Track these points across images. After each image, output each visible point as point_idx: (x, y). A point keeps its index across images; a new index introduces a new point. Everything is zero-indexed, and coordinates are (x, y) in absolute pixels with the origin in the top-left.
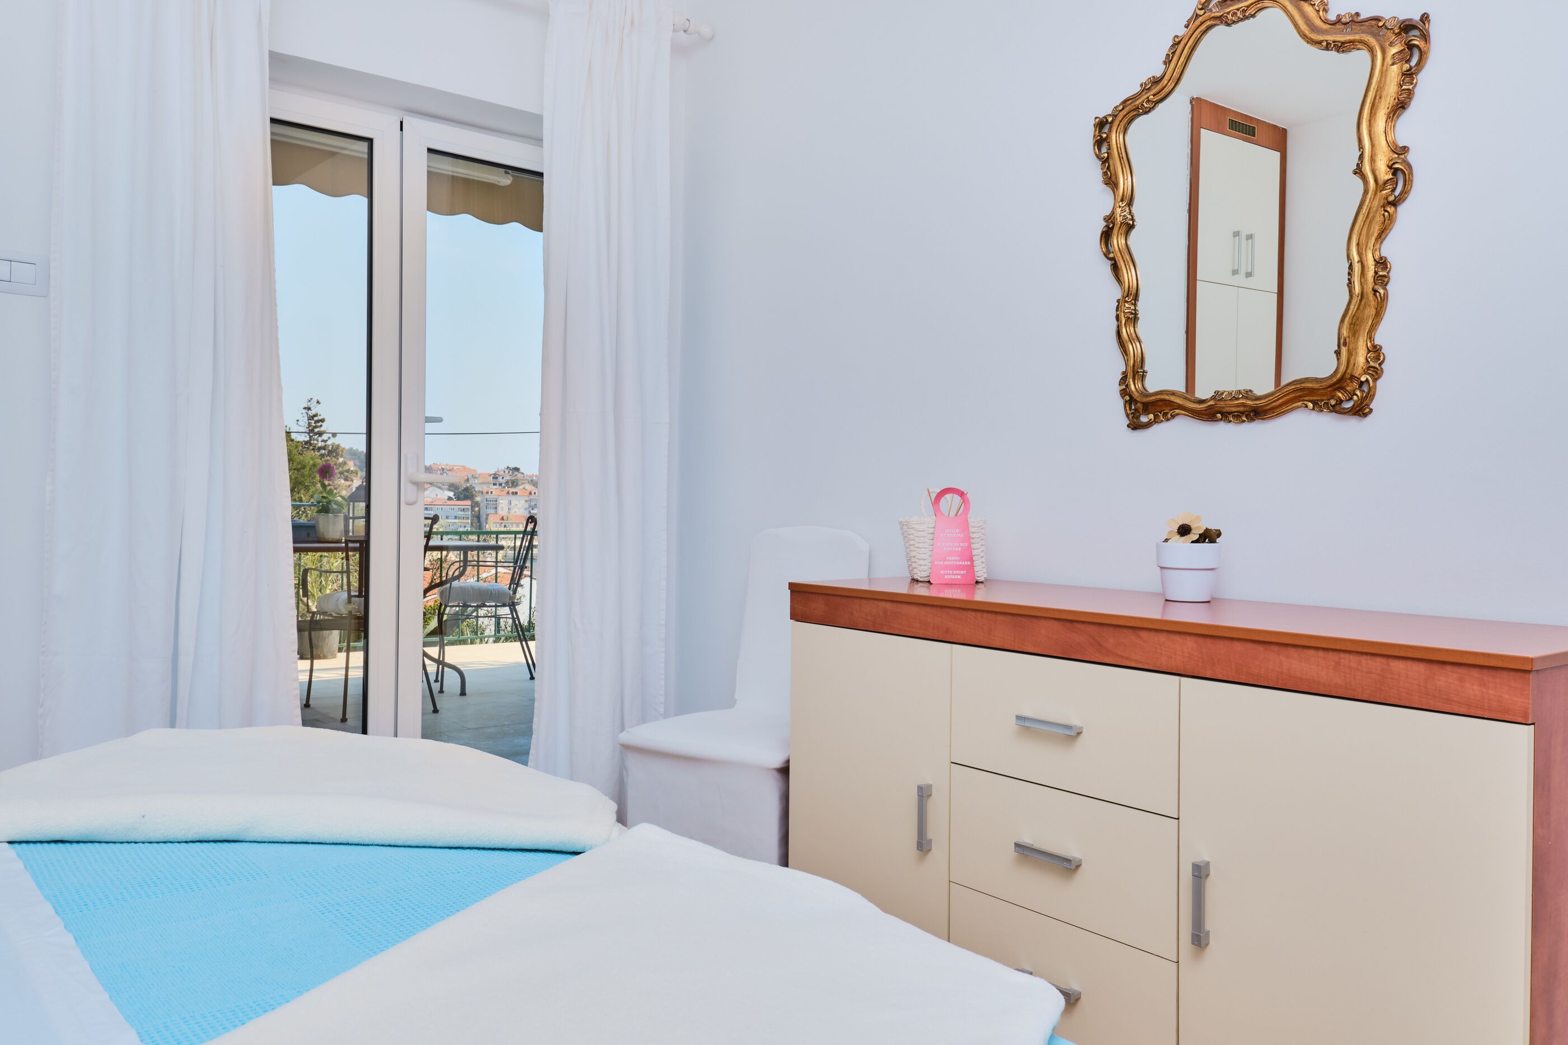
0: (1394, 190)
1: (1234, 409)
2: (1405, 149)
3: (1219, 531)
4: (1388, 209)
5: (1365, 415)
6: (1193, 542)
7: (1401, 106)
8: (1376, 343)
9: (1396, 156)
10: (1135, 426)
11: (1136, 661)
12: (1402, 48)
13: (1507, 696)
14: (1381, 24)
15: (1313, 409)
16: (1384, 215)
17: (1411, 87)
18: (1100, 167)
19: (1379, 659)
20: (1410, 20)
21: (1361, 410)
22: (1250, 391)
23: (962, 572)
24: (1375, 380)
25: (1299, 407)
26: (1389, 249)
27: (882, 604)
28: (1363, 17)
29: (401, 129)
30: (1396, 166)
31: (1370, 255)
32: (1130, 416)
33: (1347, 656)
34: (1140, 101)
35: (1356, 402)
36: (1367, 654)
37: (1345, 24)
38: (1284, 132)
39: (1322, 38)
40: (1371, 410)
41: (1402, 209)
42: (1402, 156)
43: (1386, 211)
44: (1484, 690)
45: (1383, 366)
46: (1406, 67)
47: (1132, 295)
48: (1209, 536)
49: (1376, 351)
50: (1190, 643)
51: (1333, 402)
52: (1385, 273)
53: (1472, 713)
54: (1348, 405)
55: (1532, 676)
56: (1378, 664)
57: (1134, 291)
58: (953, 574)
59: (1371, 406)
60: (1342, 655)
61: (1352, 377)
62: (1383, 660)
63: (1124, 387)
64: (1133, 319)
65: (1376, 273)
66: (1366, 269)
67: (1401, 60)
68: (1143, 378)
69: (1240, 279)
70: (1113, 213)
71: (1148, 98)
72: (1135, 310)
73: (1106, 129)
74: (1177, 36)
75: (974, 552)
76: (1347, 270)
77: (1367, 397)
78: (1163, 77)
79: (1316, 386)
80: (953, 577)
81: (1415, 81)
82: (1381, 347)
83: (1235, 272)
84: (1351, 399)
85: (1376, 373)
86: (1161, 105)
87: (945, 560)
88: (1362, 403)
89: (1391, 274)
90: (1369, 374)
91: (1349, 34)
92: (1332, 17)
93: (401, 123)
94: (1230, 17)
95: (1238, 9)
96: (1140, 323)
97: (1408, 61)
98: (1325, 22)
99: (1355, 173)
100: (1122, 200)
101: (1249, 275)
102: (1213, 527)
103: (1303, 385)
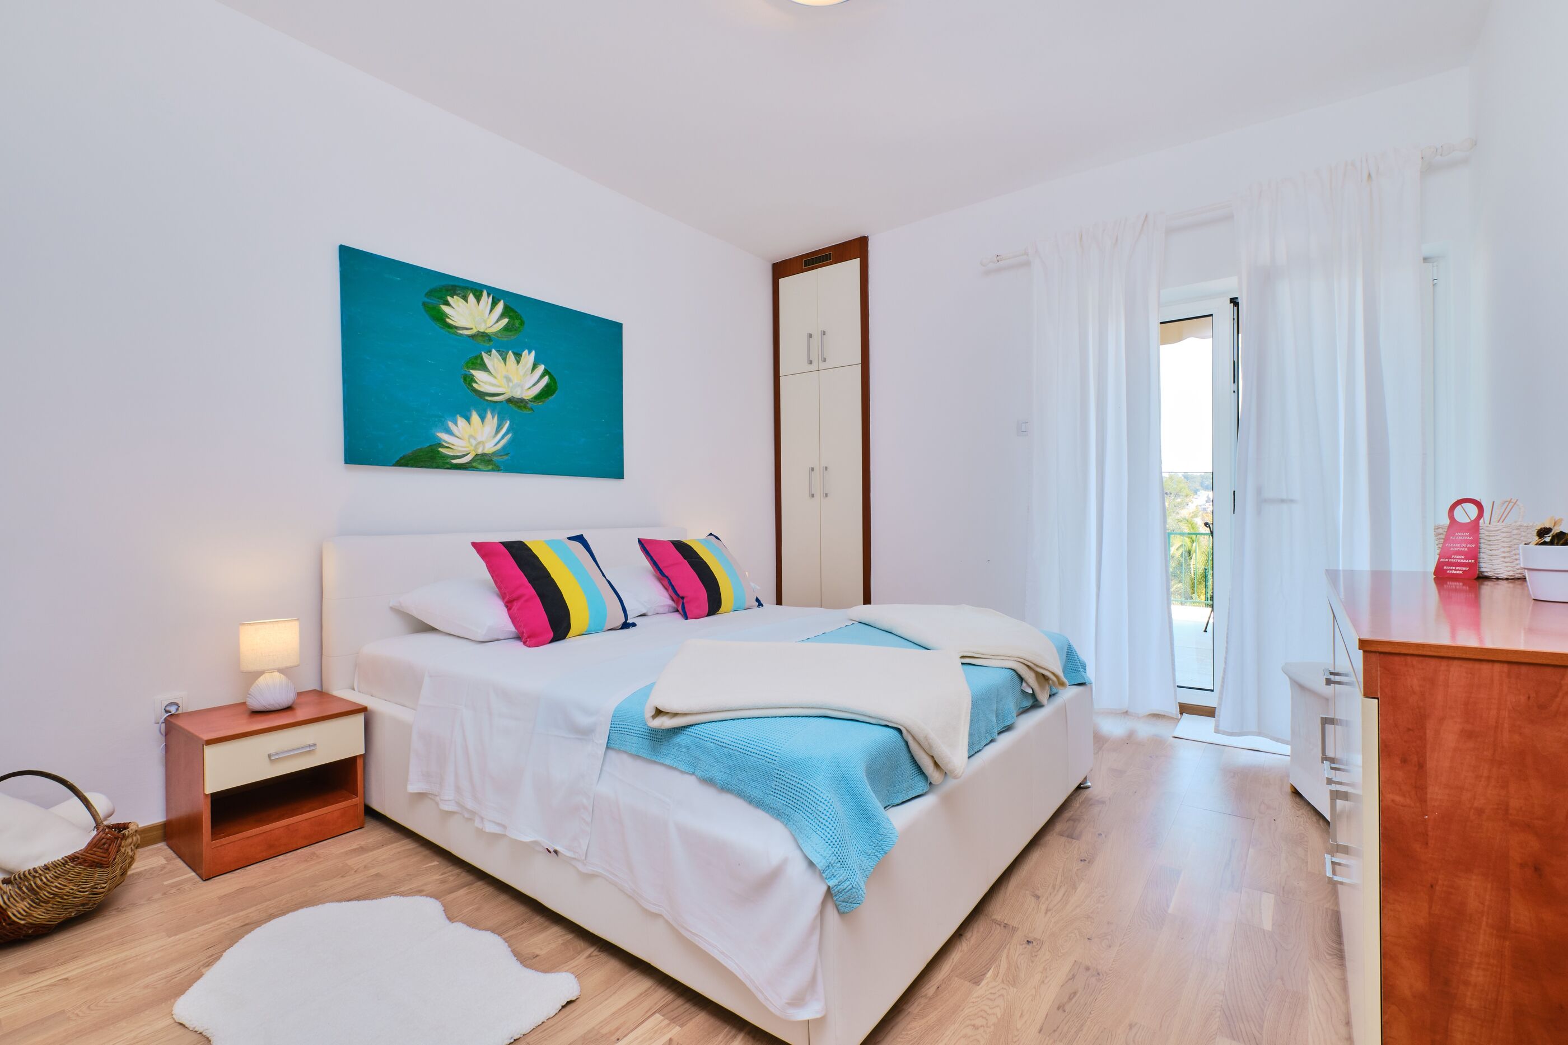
23: (1464, 569)
58: (1455, 570)
80: (1455, 572)
87: (1452, 560)
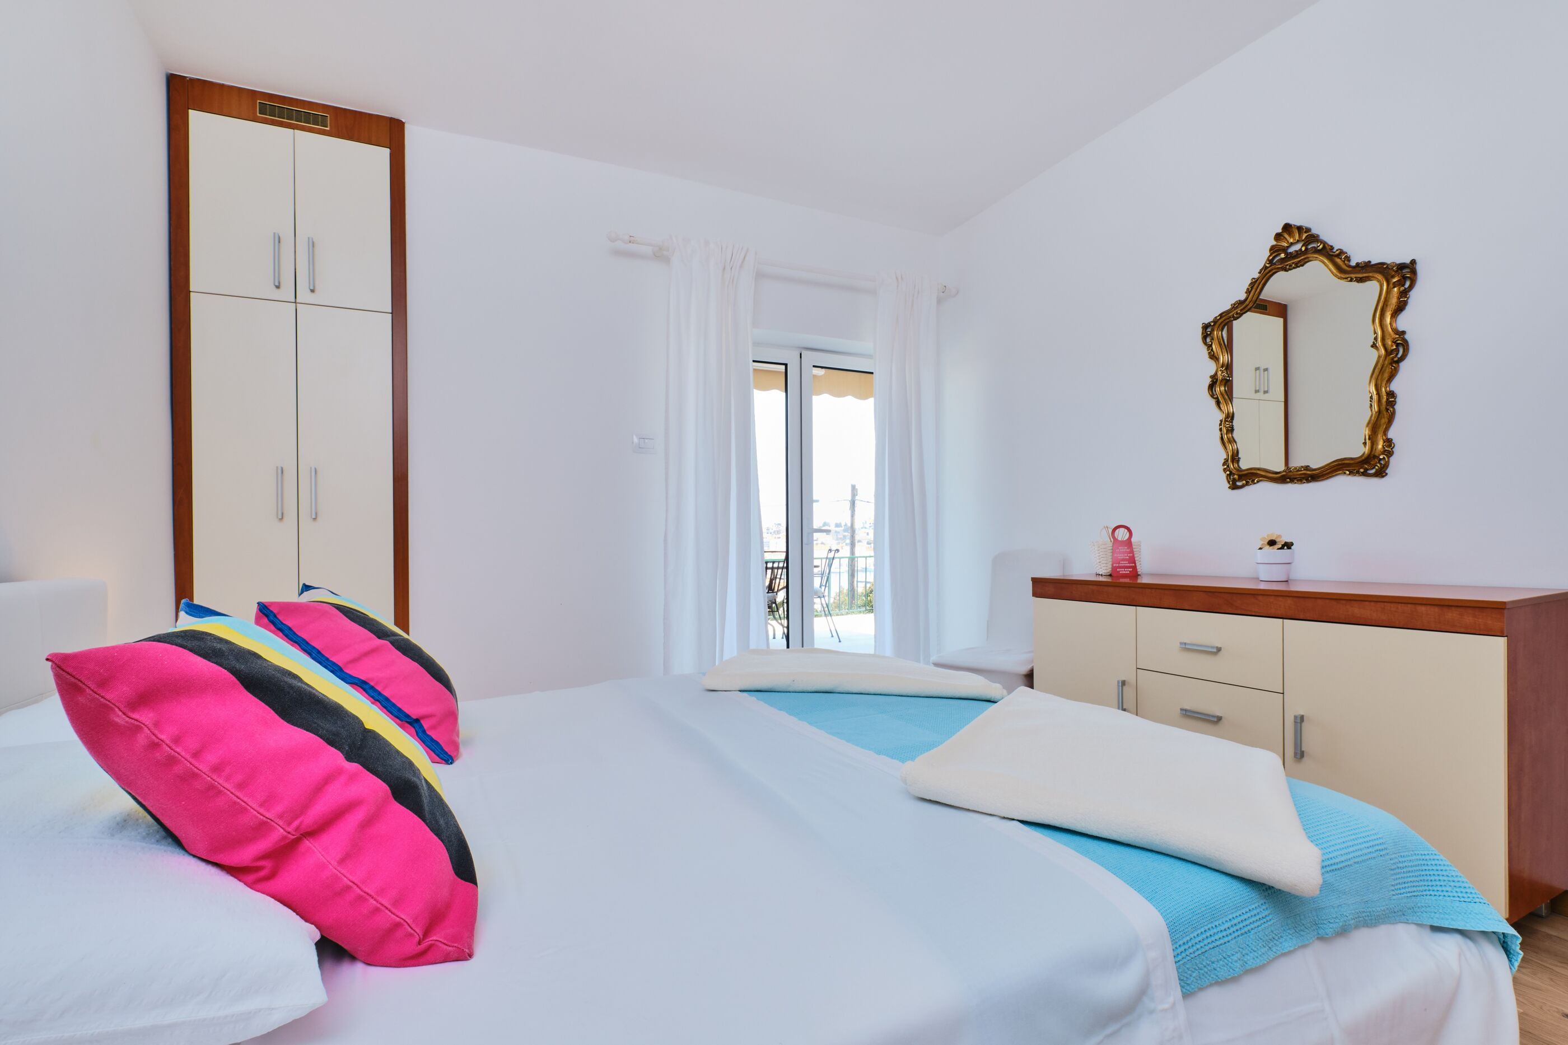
0: (1397, 354)
1: (1298, 476)
2: (1404, 333)
3: (1292, 542)
4: (1394, 365)
5: (1383, 477)
6: (1278, 549)
7: (1400, 308)
8: (1389, 437)
9: (1398, 336)
10: (1234, 487)
11: (1255, 612)
12: (1399, 279)
13: (1490, 622)
14: (1385, 266)
15: (1349, 474)
16: (1391, 368)
17: (1406, 299)
18: (1206, 349)
19: (1409, 605)
20: (1404, 263)
21: (1381, 473)
22: (1309, 466)
23: (1130, 570)
24: (1389, 458)
25: (1339, 474)
26: (1394, 386)
27: (1091, 587)
28: (1373, 263)
29: (801, 357)
30: (1399, 342)
31: (1383, 390)
32: (1231, 483)
33: (1389, 604)
34: (1232, 314)
35: (1377, 470)
36: (1401, 603)
37: (1362, 267)
38: (1285, 306)
39: (1348, 276)
40: (1387, 474)
41: (1402, 365)
42: (1402, 336)
43: (1392, 366)
44: (1476, 619)
45: (1394, 450)
46: (1402, 288)
47: (1230, 417)
48: (1288, 545)
49: (1389, 442)
50: (1289, 601)
51: (1362, 470)
52: (1393, 400)
53: (1469, 631)
54: (1373, 471)
55: (1506, 611)
56: (1408, 608)
57: (1231, 415)
58: (1124, 571)
59: (1387, 472)
60: (1386, 604)
61: (1375, 457)
62: (1412, 606)
63: (1226, 467)
64: (1231, 430)
65: (1387, 399)
66: (1381, 398)
67: (1399, 285)
68: (1238, 461)
69: (1260, 395)
70: (1216, 374)
71: (1237, 312)
72: (1232, 425)
73: (1209, 330)
74: (1254, 279)
75: (1136, 559)
76: (1369, 399)
77: (1384, 467)
78: (1246, 300)
79: (1352, 462)
81: (1408, 296)
82: (1392, 440)
83: (1257, 391)
84: (1374, 468)
85: (1390, 454)
86: (1244, 315)
87: (1119, 563)
88: (1381, 470)
89: (1397, 400)
90: (1385, 455)
91: (1365, 273)
92: (1353, 263)
93: (801, 354)
94: (1288, 267)
95: (1293, 263)
96: (1235, 432)
97: (1403, 285)
98: (1350, 266)
99: (1372, 346)
100: (1222, 367)
101: (1266, 392)
102: (1288, 541)
103: (1343, 462)
